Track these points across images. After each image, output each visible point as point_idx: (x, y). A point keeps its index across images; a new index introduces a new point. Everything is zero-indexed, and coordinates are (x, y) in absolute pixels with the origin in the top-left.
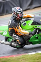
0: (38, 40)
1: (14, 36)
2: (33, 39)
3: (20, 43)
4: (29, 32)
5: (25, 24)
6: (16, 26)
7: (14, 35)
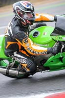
0: (62, 64)
1: (16, 57)
2: (52, 61)
3: (28, 70)
4: (46, 49)
5: (36, 34)
6: (22, 38)
7: (15, 54)
